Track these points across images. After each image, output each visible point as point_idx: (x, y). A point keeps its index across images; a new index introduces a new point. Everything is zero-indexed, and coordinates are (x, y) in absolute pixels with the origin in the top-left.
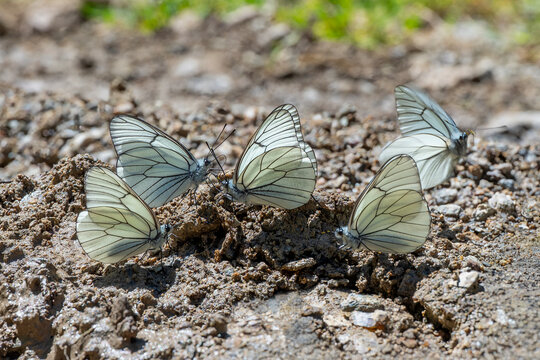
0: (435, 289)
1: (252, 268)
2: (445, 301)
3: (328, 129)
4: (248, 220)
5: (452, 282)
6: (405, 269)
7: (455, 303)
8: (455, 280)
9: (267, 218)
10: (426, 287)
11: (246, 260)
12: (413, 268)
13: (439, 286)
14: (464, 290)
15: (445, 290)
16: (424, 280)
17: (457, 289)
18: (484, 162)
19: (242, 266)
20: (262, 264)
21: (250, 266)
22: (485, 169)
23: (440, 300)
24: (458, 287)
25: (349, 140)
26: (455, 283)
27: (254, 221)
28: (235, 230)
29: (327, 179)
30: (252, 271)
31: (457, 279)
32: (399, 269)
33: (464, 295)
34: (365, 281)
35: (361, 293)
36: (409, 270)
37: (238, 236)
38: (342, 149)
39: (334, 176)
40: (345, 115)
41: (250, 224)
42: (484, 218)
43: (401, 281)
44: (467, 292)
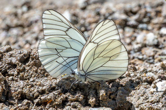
0: (142, 96)
1: (20, 105)
2: (151, 102)
3: (16, 15)
4: (9, 75)
5: (152, 90)
6: (118, 88)
7: (158, 102)
8: (154, 88)
9: (21, 72)
10: (136, 95)
11: (14, 100)
12: (122, 86)
13: (144, 93)
14: (162, 93)
15: (150, 95)
16: (133, 92)
17: (157, 93)
18: (124, 17)
19: (12, 104)
20: (26, 101)
21: (18, 104)
22: (126, 21)
23: (148, 102)
24: (157, 92)
25: (32, 19)
26: (155, 90)
27: (13, 75)
28: (2, 83)
29: (31, 44)
30: (21, 106)
31: (155, 87)
32: (114, 88)
33: (163, 97)
34: (94, 99)
35: (93, 107)
36: (120, 88)
37: (6, 86)
38: (30, 25)
39: (34, 42)
40: (23, 5)
41: (11, 77)
42: (140, 50)
43: (116, 95)
44: (164, 94)
